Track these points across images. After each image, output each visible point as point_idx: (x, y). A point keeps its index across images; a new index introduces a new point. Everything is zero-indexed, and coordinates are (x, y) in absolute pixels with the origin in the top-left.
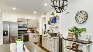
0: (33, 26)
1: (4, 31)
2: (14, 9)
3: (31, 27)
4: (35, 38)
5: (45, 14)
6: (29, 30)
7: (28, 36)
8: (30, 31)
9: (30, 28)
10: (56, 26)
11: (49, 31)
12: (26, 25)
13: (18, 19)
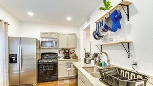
0: (67, 45)
1: (10, 55)
2: (31, 14)
3: (65, 47)
4: (70, 69)
5: (89, 20)
6: (62, 52)
7: (57, 63)
8: (64, 53)
9: (63, 49)
10: (122, 40)
11: (96, 55)
12: (54, 44)
13: (42, 33)
